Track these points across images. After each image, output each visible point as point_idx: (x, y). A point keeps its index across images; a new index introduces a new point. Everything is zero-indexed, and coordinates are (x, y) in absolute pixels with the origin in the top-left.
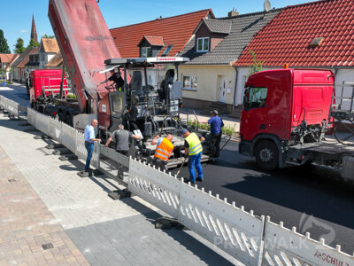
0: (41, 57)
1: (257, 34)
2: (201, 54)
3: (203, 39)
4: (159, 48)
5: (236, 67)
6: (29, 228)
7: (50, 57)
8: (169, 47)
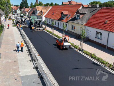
0: (36, 12)
1: (92, 16)
2: (77, 19)
3: (78, 15)
4: (67, 15)
5: (85, 26)
6: (14, 75)
7: (38, 12)
8: (69, 15)
